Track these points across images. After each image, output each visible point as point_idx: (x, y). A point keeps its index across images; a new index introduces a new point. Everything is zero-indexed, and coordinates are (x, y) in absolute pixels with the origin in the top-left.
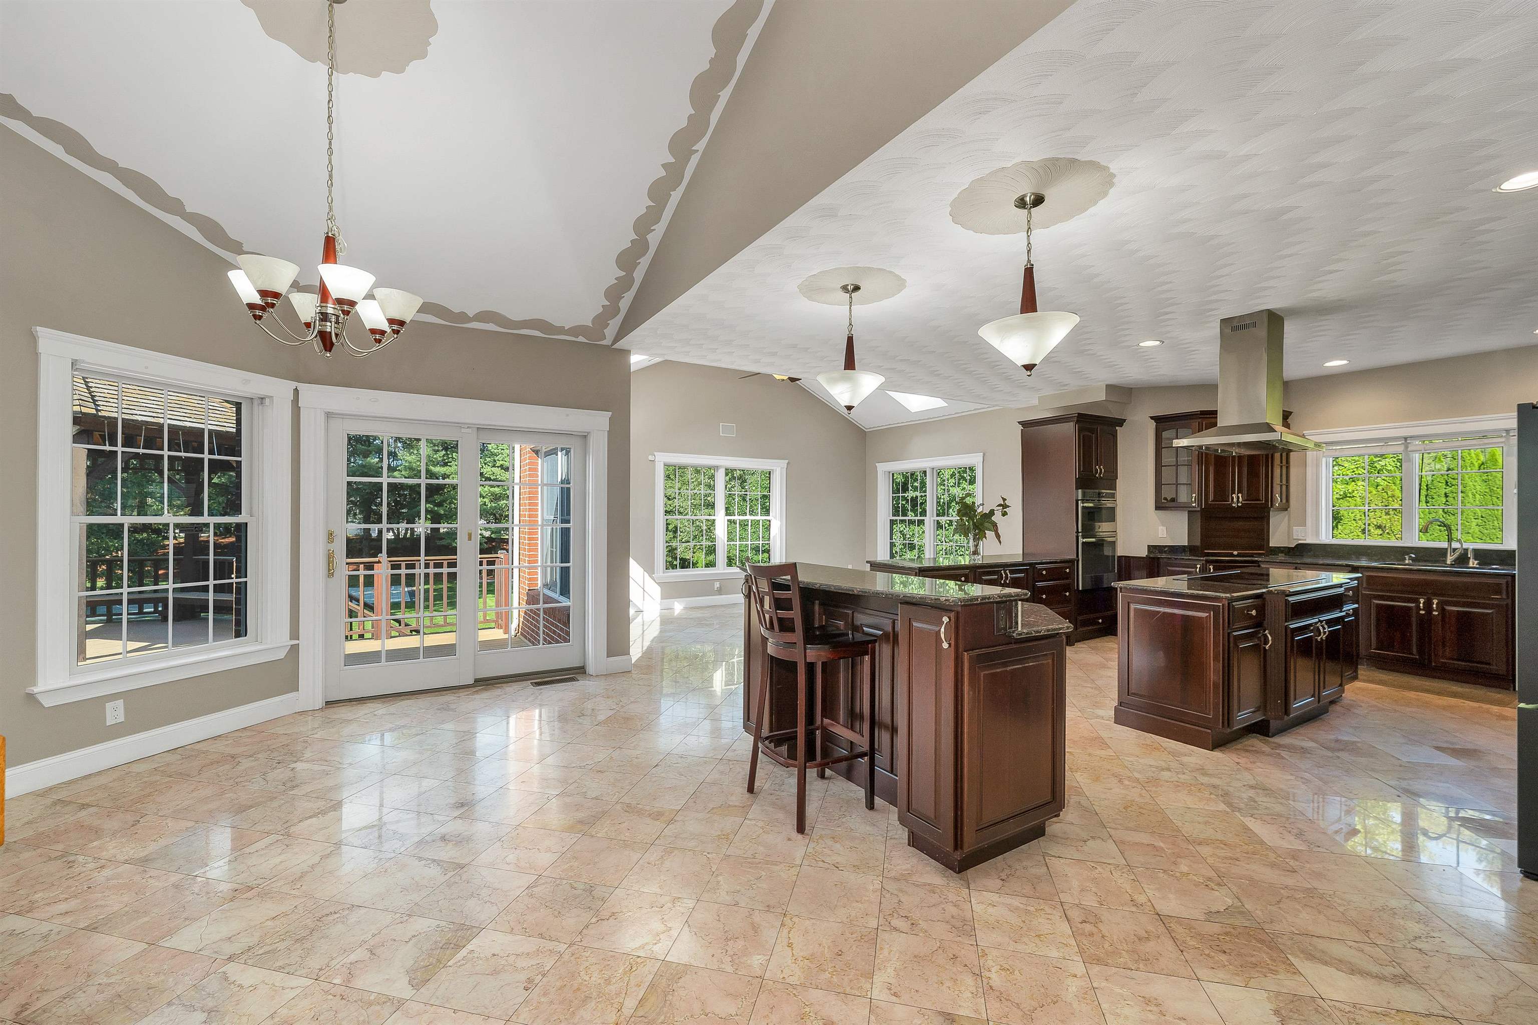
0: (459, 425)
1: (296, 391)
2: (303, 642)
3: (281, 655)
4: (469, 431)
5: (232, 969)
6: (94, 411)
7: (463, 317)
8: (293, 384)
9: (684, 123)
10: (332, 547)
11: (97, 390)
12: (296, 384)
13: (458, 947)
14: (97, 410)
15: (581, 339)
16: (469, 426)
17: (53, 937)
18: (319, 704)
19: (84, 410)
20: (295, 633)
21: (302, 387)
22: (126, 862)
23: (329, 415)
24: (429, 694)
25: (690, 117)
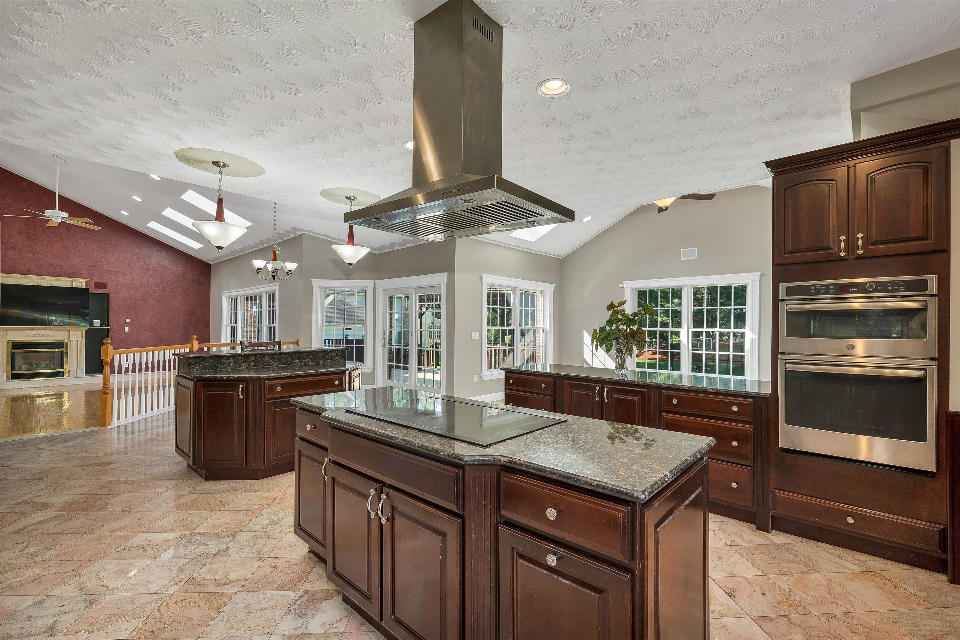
1: (374, 283)
2: (376, 368)
3: (370, 371)
8: (373, 281)
10: (384, 336)
20: (374, 366)
21: (376, 282)
23: (384, 290)
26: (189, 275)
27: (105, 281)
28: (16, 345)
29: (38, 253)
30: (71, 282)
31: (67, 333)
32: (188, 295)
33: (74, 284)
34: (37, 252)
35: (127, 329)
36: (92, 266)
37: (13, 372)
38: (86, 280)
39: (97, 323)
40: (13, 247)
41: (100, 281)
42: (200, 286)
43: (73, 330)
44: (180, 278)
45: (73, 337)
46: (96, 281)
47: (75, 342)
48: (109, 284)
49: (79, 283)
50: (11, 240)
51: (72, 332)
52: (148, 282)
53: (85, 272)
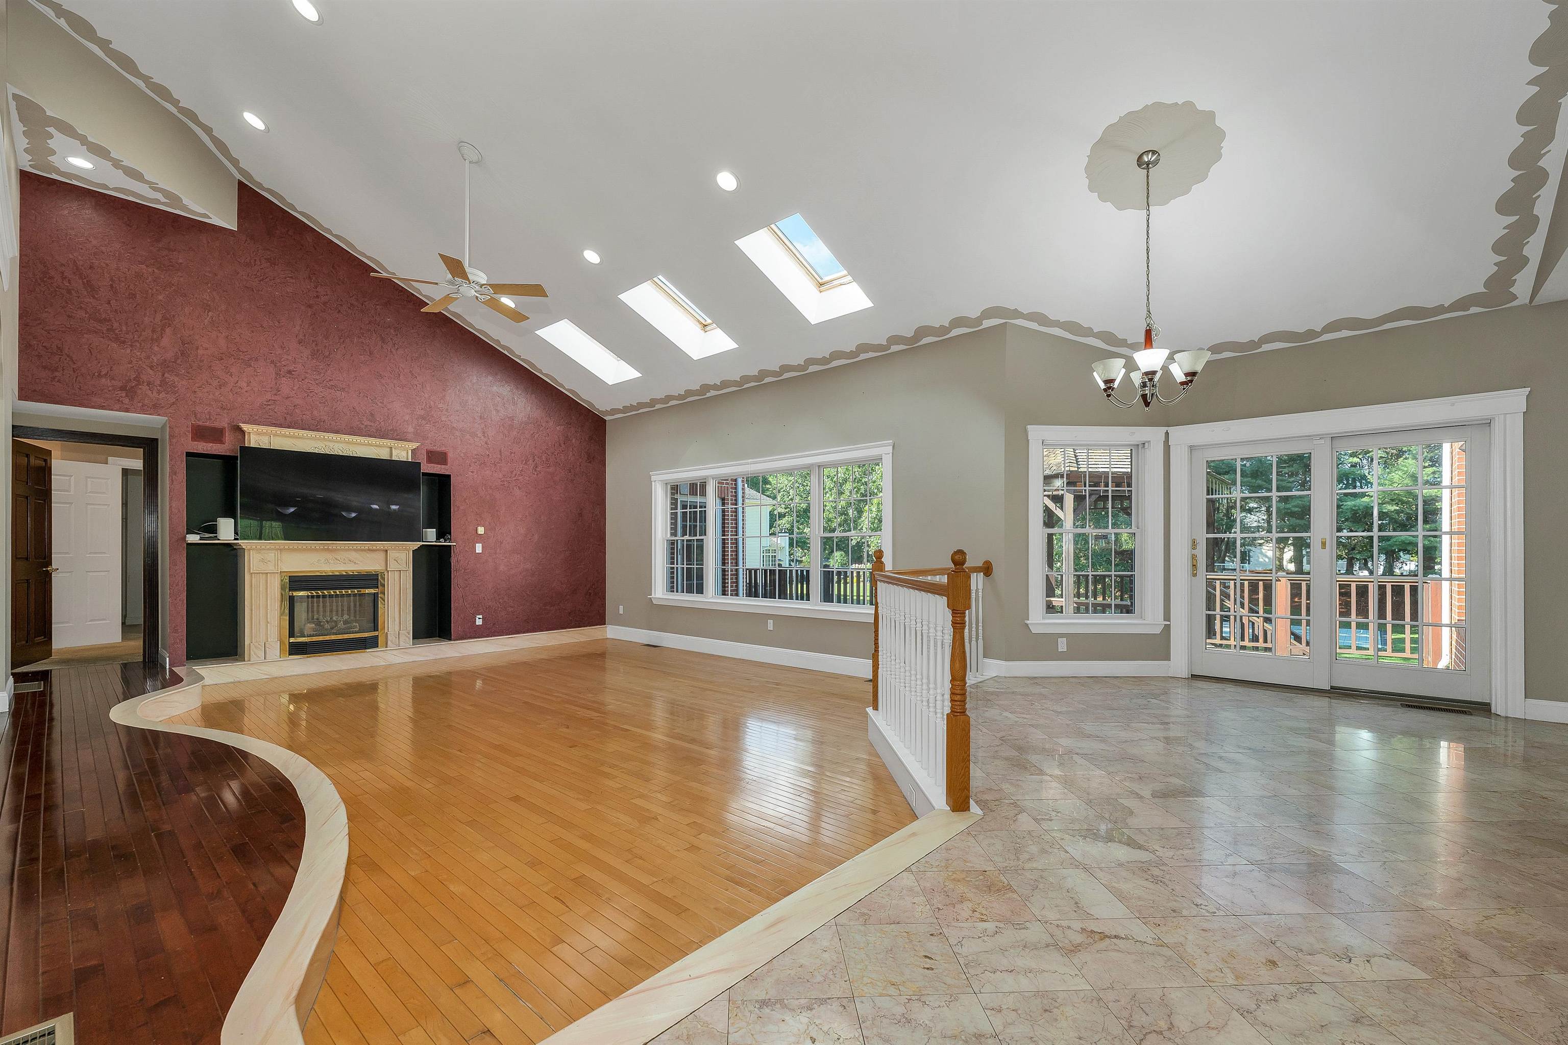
0: (1310, 437)
1: (1167, 433)
2: (1173, 623)
3: (1158, 630)
4: (1322, 441)
5: (1075, 757)
6: (1076, 469)
7: (1311, 334)
8: (1164, 429)
9: (1546, 24)
10: (1194, 552)
11: (1080, 454)
12: (1167, 428)
13: (1189, 796)
14: (1078, 468)
15: (1474, 310)
16: (1321, 437)
17: (1018, 723)
18: (1185, 674)
19: (1072, 469)
20: (1167, 617)
21: (1171, 430)
22: (1052, 711)
23: (1192, 448)
24: (1278, 689)
25: (1552, 16)
26: (574, 441)
27: (443, 449)
28: (296, 582)
29: (332, 387)
30: (388, 450)
31: (382, 555)
32: (572, 481)
33: (395, 452)
34: (331, 383)
35: (479, 548)
36: (423, 418)
37: (292, 640)
38: (414, 445)
39: (431, 535)
40: (290, 372)
41: (435, 448)
42: (590, 462)
43: (394, 550)
44: (560, 445)
45: (392, 566)
46: (431, 448)
47: (397, 574)
48: (451, 455)
49: (402, 452)
50: (286, 357)
51: (392, 554)
52: (512, 453)
53: (410, 429)
